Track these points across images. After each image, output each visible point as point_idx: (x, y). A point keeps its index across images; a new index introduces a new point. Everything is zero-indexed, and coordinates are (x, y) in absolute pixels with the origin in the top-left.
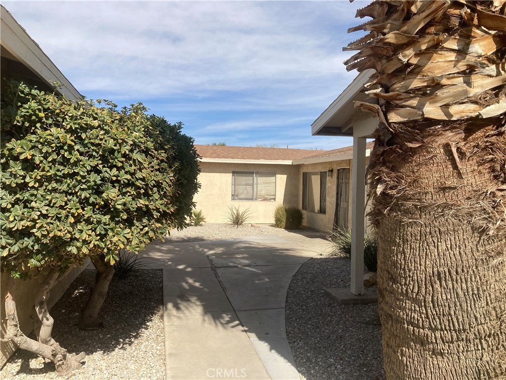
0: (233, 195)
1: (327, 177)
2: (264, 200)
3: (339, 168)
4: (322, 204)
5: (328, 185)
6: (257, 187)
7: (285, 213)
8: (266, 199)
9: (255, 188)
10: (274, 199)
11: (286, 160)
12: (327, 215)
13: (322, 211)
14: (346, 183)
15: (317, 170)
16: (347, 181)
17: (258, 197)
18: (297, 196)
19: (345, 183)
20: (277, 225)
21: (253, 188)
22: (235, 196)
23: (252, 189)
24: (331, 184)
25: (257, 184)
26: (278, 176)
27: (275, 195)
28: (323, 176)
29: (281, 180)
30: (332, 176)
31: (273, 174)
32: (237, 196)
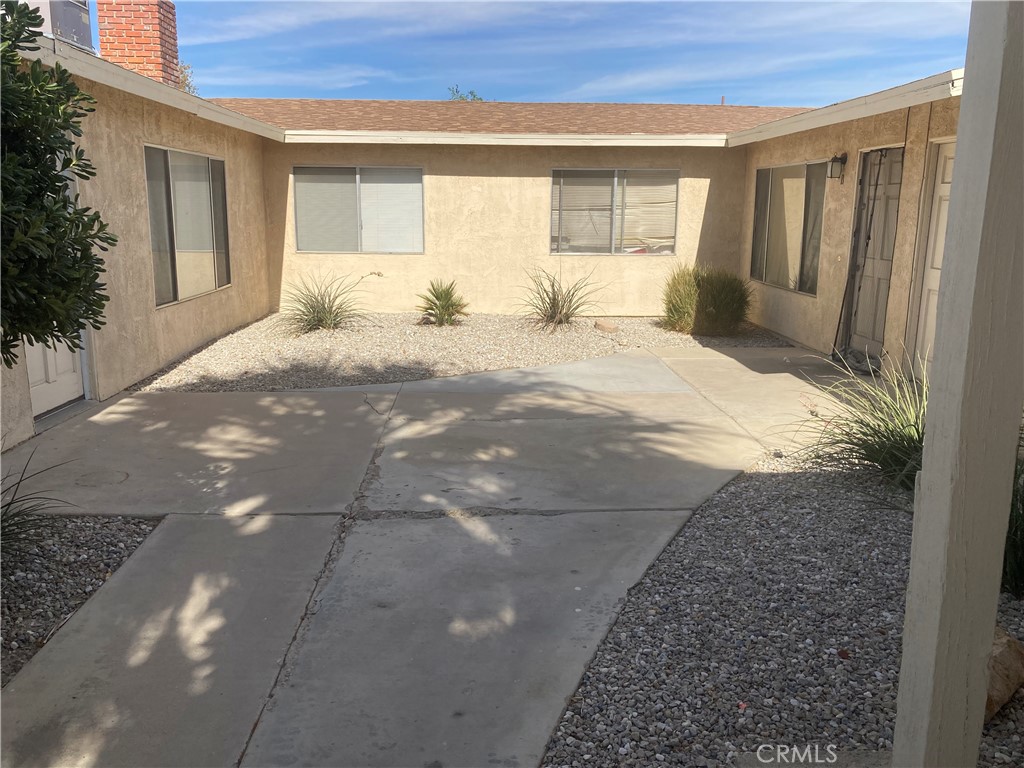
0: (554, 239)
1: (828, 180)
2: (643, 251)
3: (867, 150)
4: (808, 263)
5: (829, 205)
6: (623, 214)
7: (694, 290)
8: (648, 247)
9: (617, 218)
10: (672, 248)
11: (707, 132)
12: (820, 299)
13: (807, 284)
14: (888, 198)
15: (797, 161)
16: (893, 190)
17: (625, 242)
18: (738, 239)
19: (883, 198)
20: (671, 321)
21: (612, 219)
22: (560, 242)
23: (608, 220)
24: (840, 203)
25: (624, 206)
26: (684, 182)
27: (674, 237)
28: (814, 177)
29: (694, 193)
30: (842, 177)
31: (672, 177)
32: (567, 240)
